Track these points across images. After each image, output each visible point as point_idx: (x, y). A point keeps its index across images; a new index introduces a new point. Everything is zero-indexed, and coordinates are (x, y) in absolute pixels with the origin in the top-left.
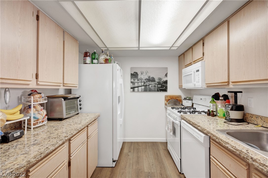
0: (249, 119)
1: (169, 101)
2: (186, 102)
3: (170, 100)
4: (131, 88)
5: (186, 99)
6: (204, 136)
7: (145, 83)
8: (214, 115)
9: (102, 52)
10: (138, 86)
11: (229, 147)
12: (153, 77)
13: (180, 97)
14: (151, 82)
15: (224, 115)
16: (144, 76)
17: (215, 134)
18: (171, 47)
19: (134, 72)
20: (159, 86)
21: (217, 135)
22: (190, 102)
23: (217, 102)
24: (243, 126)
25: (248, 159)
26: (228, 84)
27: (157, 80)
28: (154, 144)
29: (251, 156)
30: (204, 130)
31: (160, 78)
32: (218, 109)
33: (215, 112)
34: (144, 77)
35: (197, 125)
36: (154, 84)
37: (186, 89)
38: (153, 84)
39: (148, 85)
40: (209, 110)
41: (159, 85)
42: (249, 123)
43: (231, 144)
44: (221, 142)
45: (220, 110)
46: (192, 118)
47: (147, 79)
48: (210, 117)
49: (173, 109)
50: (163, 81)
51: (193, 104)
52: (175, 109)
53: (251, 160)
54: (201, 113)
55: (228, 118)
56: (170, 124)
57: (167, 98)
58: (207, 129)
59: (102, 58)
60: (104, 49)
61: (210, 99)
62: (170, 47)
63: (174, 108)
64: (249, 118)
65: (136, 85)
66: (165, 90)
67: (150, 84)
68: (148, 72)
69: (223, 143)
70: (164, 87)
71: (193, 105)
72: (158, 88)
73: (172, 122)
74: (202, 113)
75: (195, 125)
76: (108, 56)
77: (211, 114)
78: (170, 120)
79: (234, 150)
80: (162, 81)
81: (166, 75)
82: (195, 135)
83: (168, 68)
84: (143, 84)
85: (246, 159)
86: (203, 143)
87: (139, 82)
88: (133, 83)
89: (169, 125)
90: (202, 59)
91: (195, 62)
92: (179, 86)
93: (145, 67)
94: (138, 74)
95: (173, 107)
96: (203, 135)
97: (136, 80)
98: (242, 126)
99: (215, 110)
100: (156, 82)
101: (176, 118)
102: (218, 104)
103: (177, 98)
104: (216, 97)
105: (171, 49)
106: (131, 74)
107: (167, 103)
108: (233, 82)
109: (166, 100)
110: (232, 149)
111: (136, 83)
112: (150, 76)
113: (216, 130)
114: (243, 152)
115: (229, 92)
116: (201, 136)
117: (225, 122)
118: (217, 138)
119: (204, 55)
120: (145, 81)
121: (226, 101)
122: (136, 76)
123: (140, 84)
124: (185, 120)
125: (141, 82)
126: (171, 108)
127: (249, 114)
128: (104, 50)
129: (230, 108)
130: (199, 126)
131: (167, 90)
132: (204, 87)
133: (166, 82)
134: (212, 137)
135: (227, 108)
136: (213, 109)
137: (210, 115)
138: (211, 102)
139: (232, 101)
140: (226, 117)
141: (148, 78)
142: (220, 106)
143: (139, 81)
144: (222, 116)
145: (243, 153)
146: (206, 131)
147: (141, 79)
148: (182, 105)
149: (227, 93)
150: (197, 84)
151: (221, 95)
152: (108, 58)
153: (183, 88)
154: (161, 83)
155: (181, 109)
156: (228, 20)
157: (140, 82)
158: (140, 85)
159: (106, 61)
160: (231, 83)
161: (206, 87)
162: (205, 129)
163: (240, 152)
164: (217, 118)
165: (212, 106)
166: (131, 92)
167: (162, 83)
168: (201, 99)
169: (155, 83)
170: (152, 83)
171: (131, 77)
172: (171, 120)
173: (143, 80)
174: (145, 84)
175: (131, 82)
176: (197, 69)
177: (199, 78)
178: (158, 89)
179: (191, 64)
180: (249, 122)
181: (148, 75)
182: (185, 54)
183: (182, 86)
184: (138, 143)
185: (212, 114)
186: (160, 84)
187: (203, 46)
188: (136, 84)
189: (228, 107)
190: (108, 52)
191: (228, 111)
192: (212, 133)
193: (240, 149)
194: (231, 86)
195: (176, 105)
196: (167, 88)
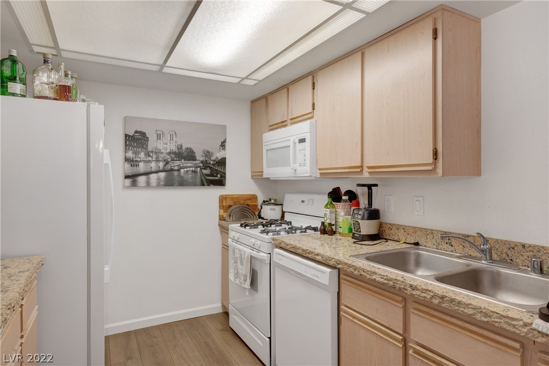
0: (387, 233)
1: (231, 208)
2: (271, 209)
3: (233, 207)
4: (127, 177)
5: (267, 203)
6: (330, 271)
7: (167, 163)
8: (333, 233)
9: (46, 62)
10: (148, 170)
11: (377, 279)
12: (190, 149)
13: (254, 198)
14: (185, 160)
15: (350, 230)
16: (164, 144)
17: (351, 262)
18: (243, 79)
19: (136, 132)
20: (205, 171)
21: (354, 264)
22: (278, 208)
23: (336, 206)
24: (382, 246)
25: (406, 290)
26: (362, 171)
27: (200, 157)
28: (192, 324)
29: (410, 283)
30: (330, 260)
31: (208, 152)
32: (340, 219)
33: (333, 225)
34: (165, 146)
35: (312, 253)
36: (192, 167)
37: (271, 179)
38: (190, 167)
39: (176, 168)
40: (323, 223)
41: (205, 169)
42: (387, 240)
43: (380, 272)
44: (364, 274)
45: (343, 220)
46: (297, 242)
47: (175, 153)
48: (326, 235)
49: (245, 228)
50: (215, 158)
51: (283, 213)
52: (249, 227)
53: (409, 289)
54: (305, 232)
55: (357, 235)
56: (242, 264)
57: (226, 203)
58: (335, 257)
59: (44, 80)
60: (49, 52)
61: (326, 199)
62: (240, 79)
63: (246, 225)
64: (386, 231)
65: (142, 167)
66: (221, 183)
67: (182, 165)
68: (175, 133)
69: (367, 275)
70: (219, 175)
71: (283, 217)
72: (203, 178)
73: (248, 256)
74: (308, 231)
75: (308, 254)
76: (70, 76)
77: (327, 230)
78: (242, 253)
79: (385, 281)
80: (213, 158)
81: (223, 145)
82: (309, 274)
83: (227, 126)
84: (161, 164)
85: (404, 290)
86: (328, 284)
87: (150, 158)
88: (132, 161)
89: (240, 267)
90: (310, 115)
91: (295, 120)
92: (252, 173)
93: (166, 119)
94: (147, 138)
95: (243, 222)
96: (328, 270)
97: (142, 155)
98: (380, 246)
99: (333, 223)
100: (197, 162)
101: (259, 247)
102: (339, 210)
103: (248, 202)
104: (335, 196)
105: (242, 83)
106: (126, 135)
107: (225, 215)
108: (369, 168)
109: (221, 207)
110: (382, 280)
111: (141, 161)
112: (181, 146)
113: (350, 256)
114: (399, 281)
115: (359, 185)
116: (324, 272)
117: (354, 243)
118: (355, 269)
119: (314, 109)
120: (169, 158)
121: (351, 203)
122: (141, 143)
123: (153, 165)
124: (281, 248)
125: (157, 161)
126: (239, 225)
127: (386, 224)
128: (50, 56)
129: (360, 215)
130: (318, 255)
131: (225, 182)
132: (315, 175)
133: (222, 162)
134: (345, 269)
135: (356, 215)
136: (330, 219)
137: (327, 233)
138: (326, 206)
139: (363, 202)
140: (354, 234)
141: (177, 151)
142: (342, 214)
143: (152, 157)
144: (347, 232)
145: (399, 283)
146: (334, 260)
147: (157, 152)
148: (260, 217)
149: (354, 188)
150: (299, 169)
151: (343, 191)
152: (69, 82)
153: (264, 176)
154: (210, 163)
155: (263, 226)
156: (363, 51)
157: (154, 159)
158: (153, 170)
159: (64, 93)
160: (365, 169)
161: (318, 175)
162: (332, 256)
163: (394, 281)
164: (337, 236)
165: (328, 215)
166: (125, 187)
167: (213, 164)
168: (303, 202)
169: (196, 164)
170: (188, 165)
171: (126, 145)
172: (245, 254)
173: (162, 156)
174: (168, 167)
175: (127, 160)
176: (302, 137)
177: (305, 156)
178: (202, 181)
179: (284, 124)
180: (387, 238)
181: (176, 142)
182: (269, 98)
183: (262, 172)
184: (146, 331)
185: (329, 231)
186: (208, 166)
187: (314, 89)
188: (141, 165)
189: (358, 214)
190: (63, 64)
191: (358, 222)
192: (345, 262)
193: (393, 277)
194: (366, 174)
195: (246, 217)
196: (225, 177)
